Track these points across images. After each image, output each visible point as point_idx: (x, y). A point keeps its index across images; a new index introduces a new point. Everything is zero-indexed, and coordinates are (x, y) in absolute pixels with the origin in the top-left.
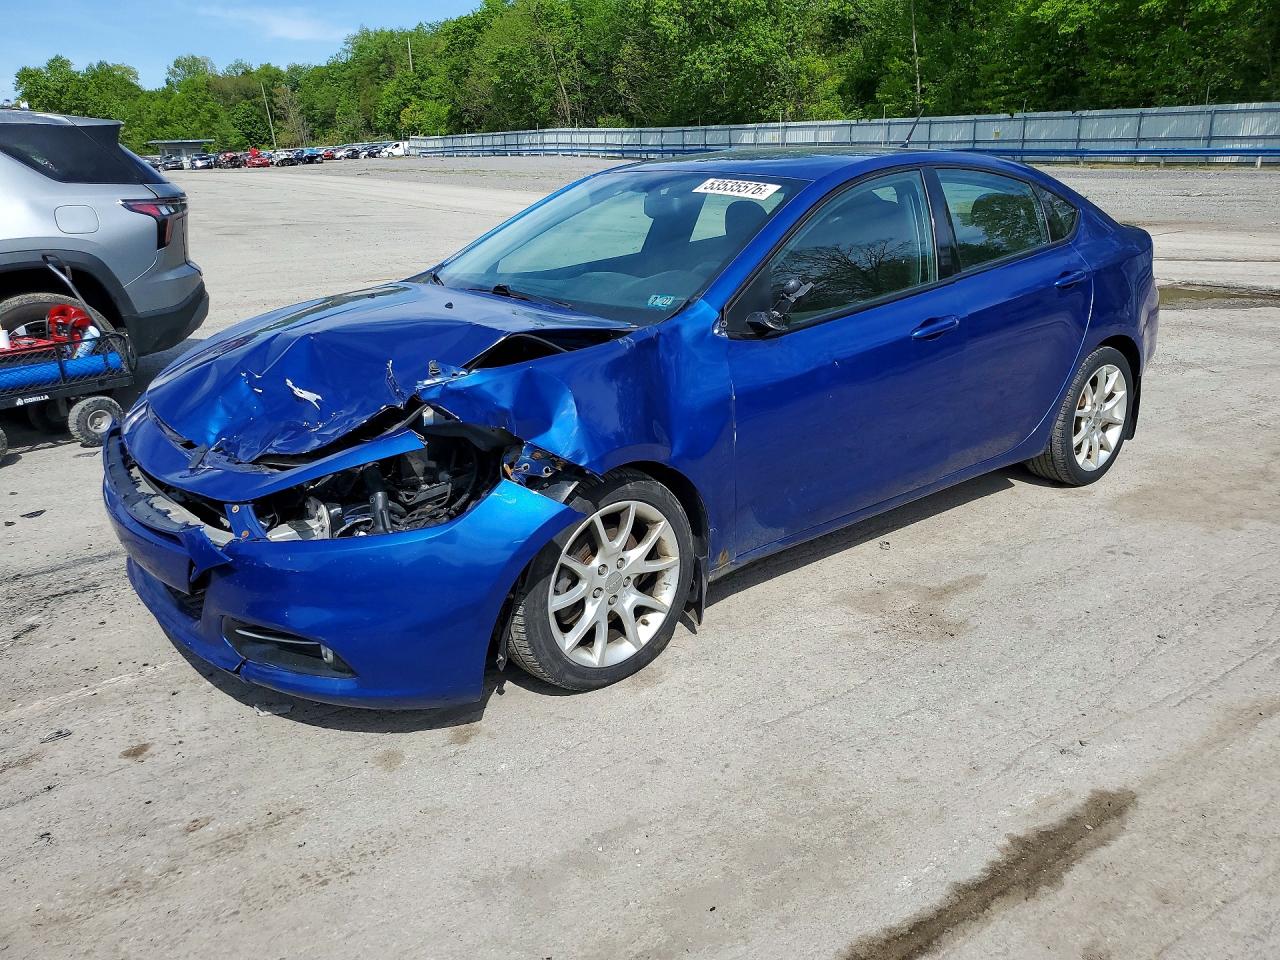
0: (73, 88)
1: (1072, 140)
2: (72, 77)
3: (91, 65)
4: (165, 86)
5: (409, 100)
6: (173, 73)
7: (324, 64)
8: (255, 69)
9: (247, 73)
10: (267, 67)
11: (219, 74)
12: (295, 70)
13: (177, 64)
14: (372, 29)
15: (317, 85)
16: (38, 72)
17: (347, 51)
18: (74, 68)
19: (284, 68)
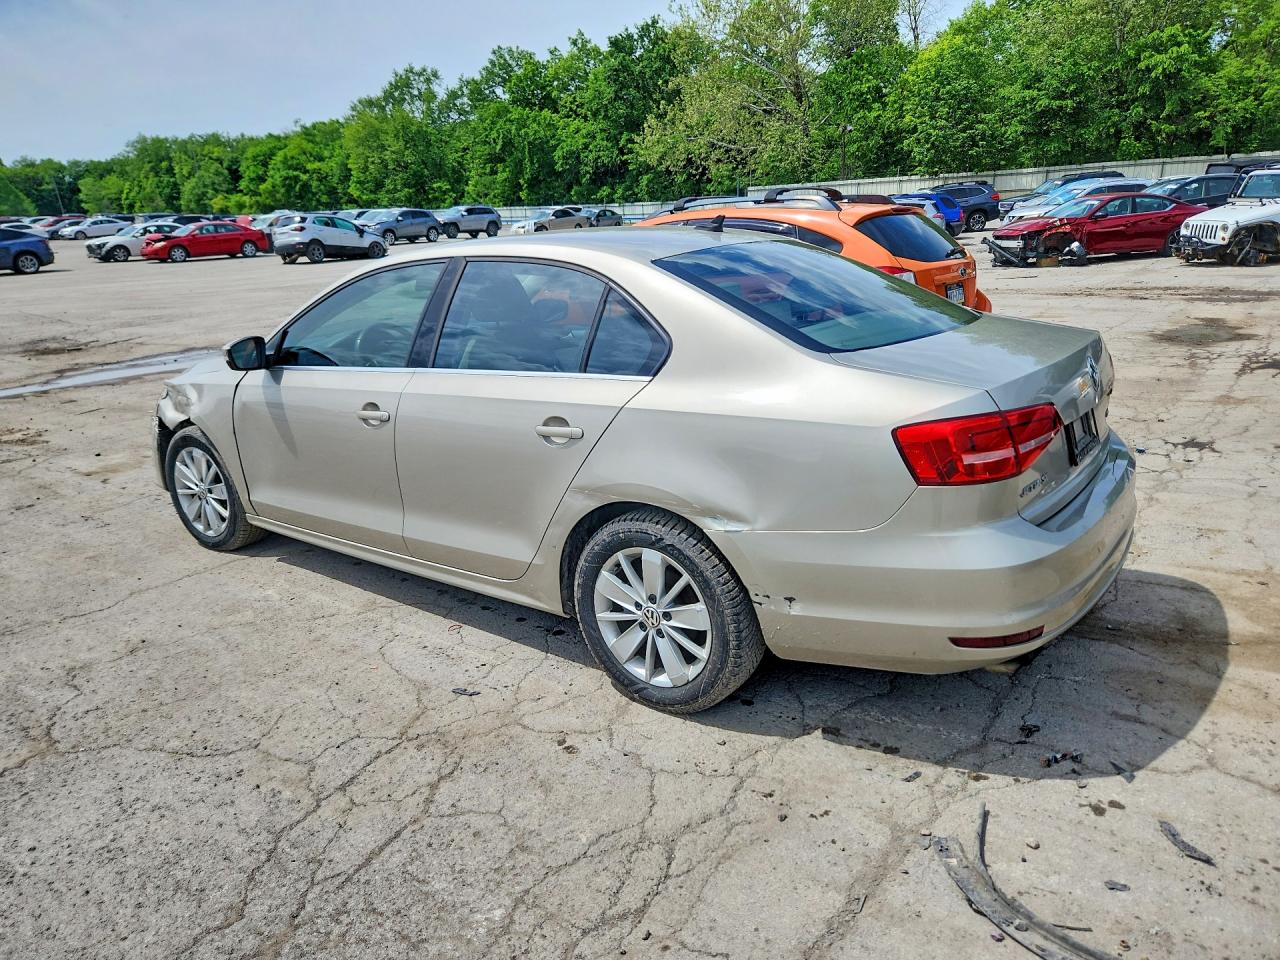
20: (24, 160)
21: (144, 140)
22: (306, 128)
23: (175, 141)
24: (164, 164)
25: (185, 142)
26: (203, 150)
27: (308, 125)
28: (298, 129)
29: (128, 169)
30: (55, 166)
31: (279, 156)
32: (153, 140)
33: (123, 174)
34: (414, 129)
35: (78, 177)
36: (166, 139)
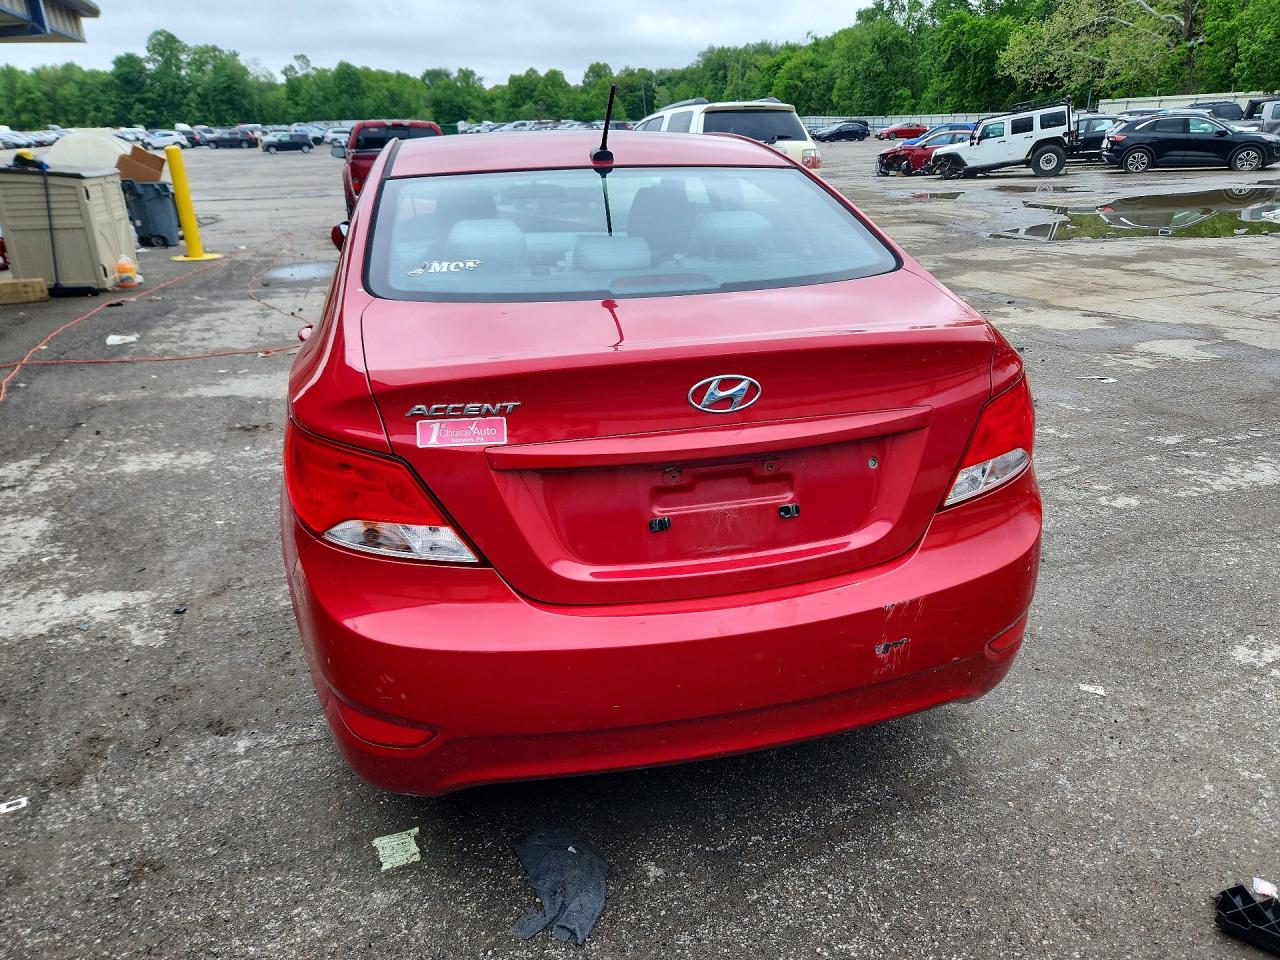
20: (627, 69)
21: (711, 50)
22: (816, 39)
23: (735, 50)
24: (721, 73)
25: (741, 51)
26: (751, 59)
27: (819, 36)
28: (810, 41)
29: (696, 77)
30: (647, 75)
31: (788, 64)
32: (719, 50)
33: (692, 81)
34: (890, 38)
35: (662, 83)
36: (729, 49)
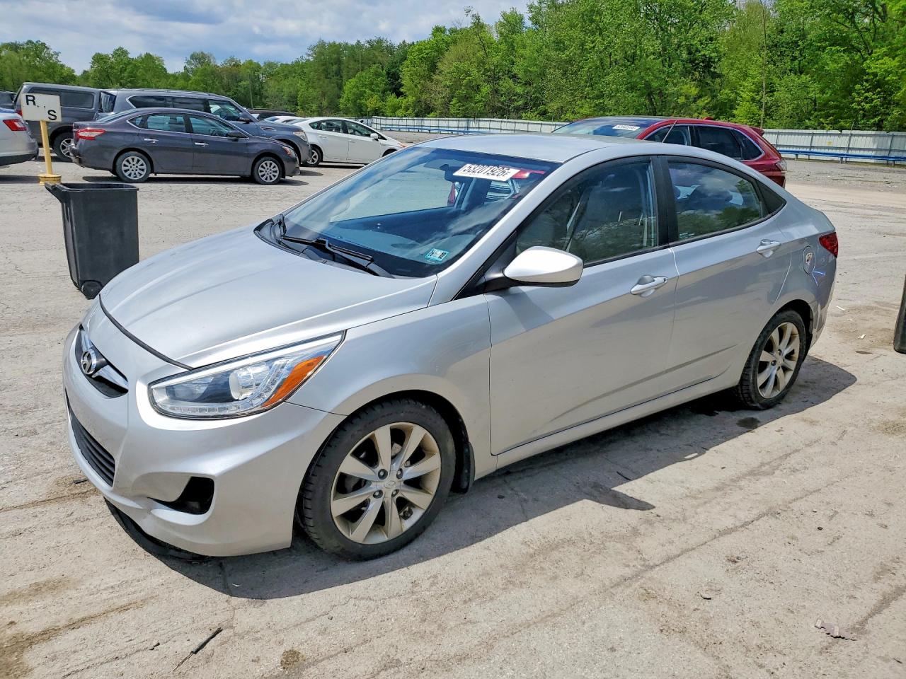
0: (129, 68)
1: (886, 150)
2: (130, 62)
3: (141, 55)
4: (182, 70)
5: (365, 92)
6: (189, 63)
7: (290, 63)
8: (242, 62)
9: (237, 65)
10: (251, 62)
11: (219, 65)
12: (270, 65)
13: (193, 57)
14: (327, 41)
15: (286, 77)
16: (107, 56)
17: (309, 55)
18: (130, 56)
19: (262, 65)
